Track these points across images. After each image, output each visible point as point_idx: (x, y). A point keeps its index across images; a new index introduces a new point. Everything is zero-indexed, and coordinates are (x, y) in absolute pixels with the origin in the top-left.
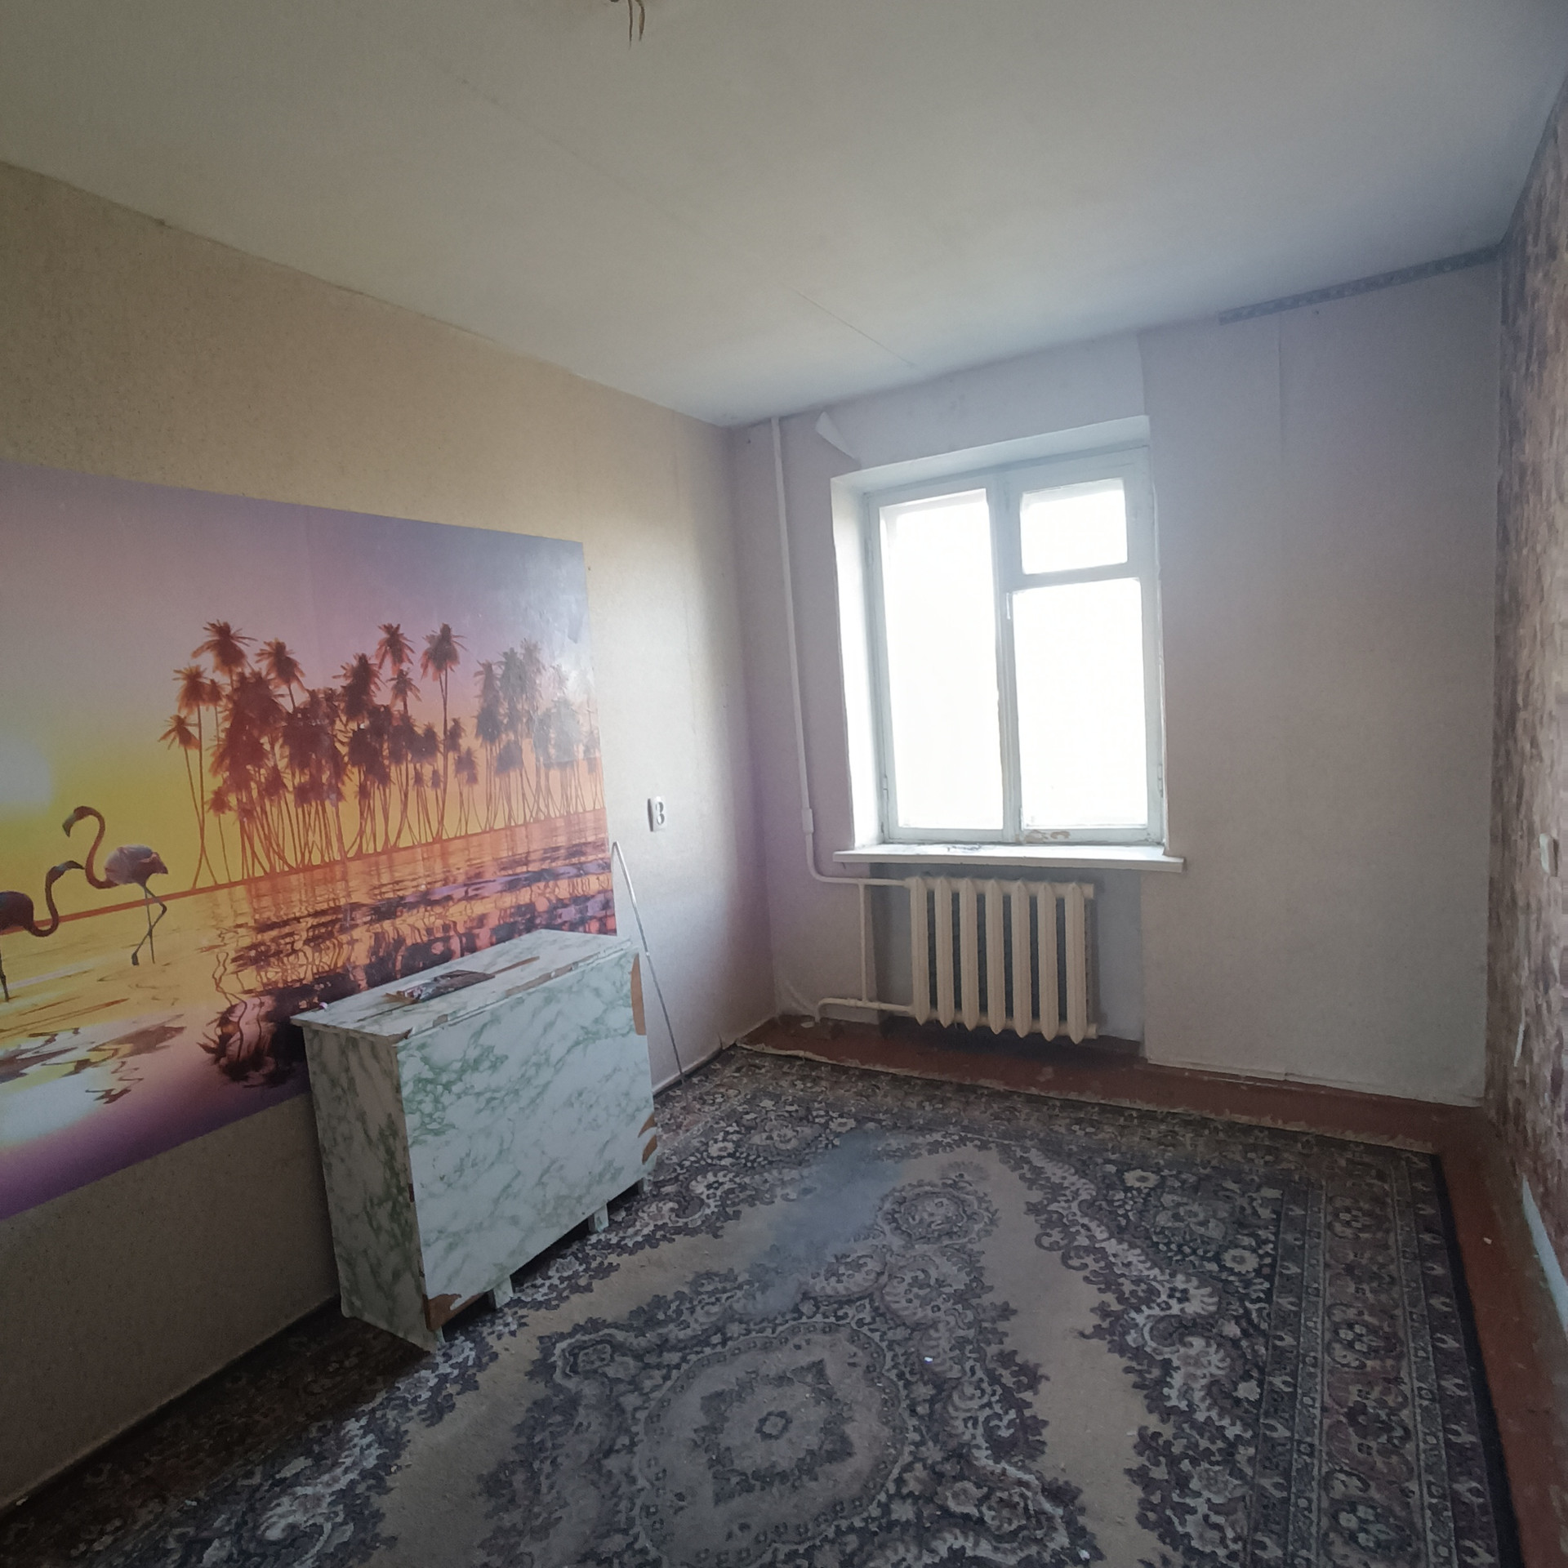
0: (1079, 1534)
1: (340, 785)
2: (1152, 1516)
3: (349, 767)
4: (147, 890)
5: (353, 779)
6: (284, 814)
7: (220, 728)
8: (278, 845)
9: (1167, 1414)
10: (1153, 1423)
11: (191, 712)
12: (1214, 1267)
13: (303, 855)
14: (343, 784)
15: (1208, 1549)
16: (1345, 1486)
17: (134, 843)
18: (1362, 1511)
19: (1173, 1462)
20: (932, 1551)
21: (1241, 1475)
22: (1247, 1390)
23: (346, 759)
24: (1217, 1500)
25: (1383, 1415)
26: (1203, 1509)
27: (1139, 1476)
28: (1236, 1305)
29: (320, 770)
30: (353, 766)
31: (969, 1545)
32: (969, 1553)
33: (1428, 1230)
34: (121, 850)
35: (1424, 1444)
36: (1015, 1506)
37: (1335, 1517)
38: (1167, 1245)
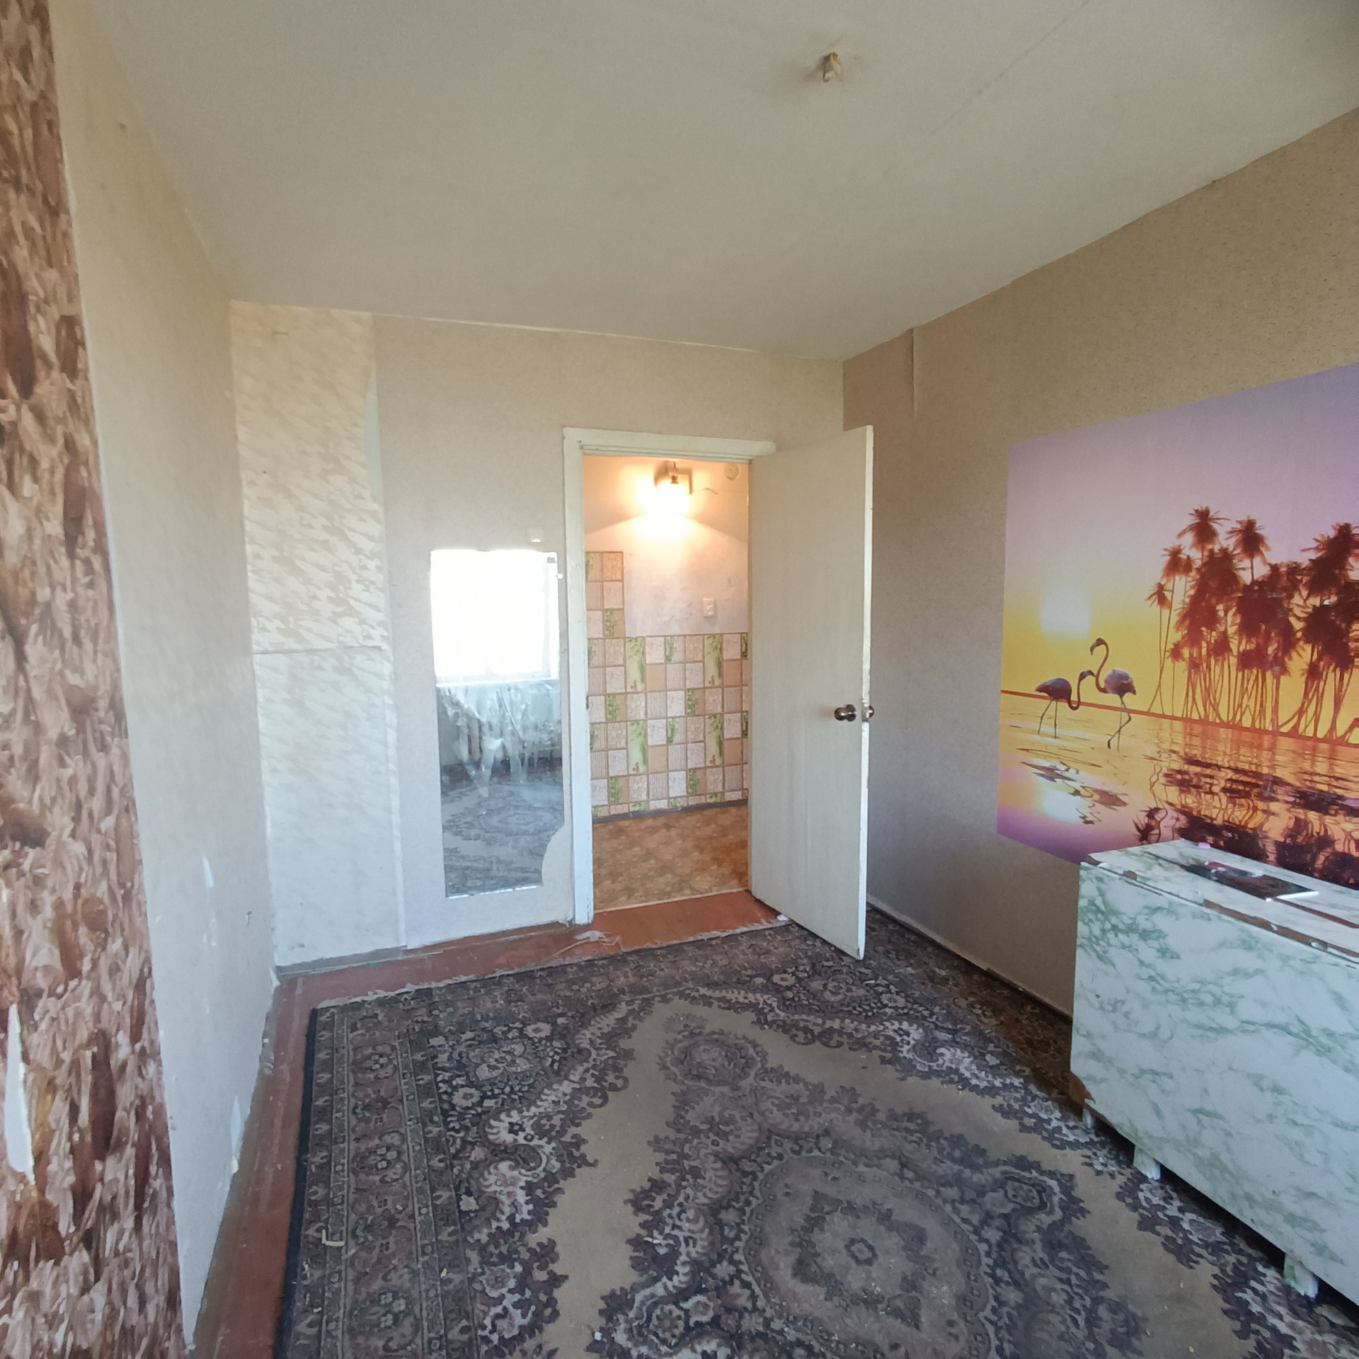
1: (1286, 659)
3: (1301, 643)
4: (1122, 703)
5: (1303, 656)
6: (1225, 674)
7: (1188, 594)
8: (1215, 699)
11: (1168, 581)
13: (1235, 715)
14: (1290, 659)
17: (1121, 669)
23: (1299, 635)
29: (1267, 641)
30: (1307, 642)
34: (1114, 671)
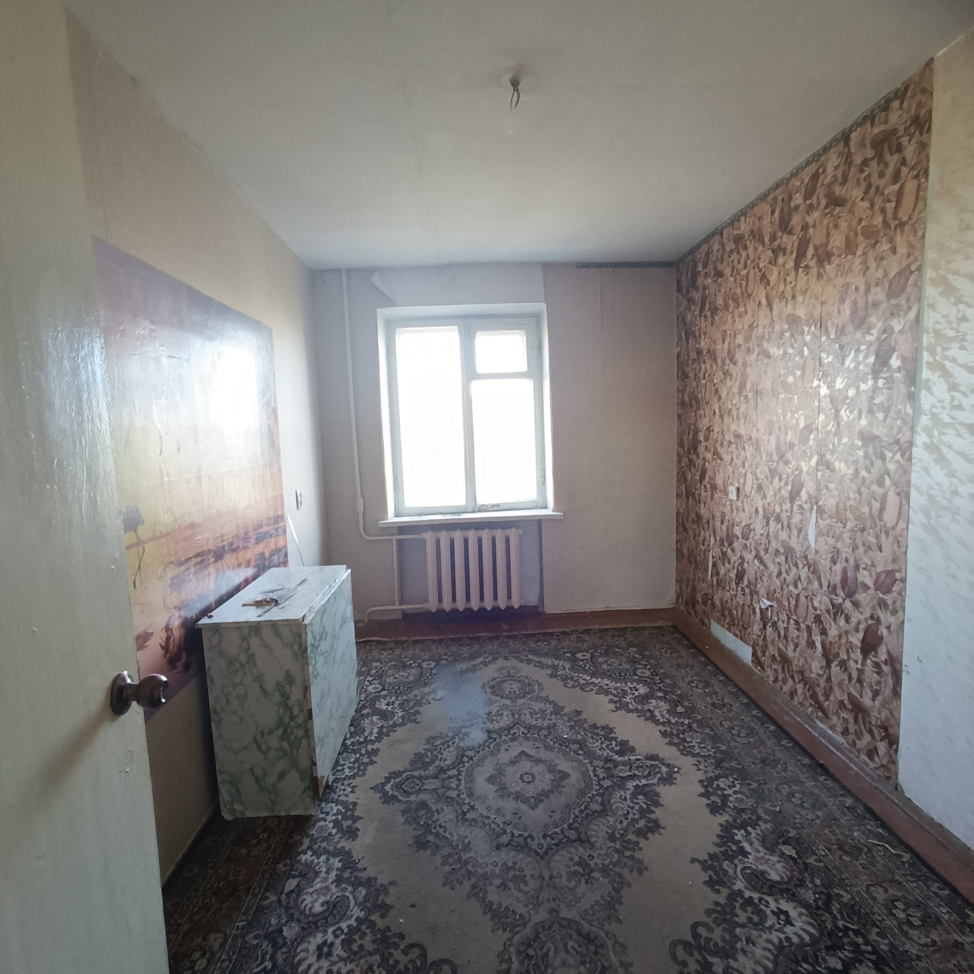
0: (668, 766)
2: (685, 752)
9: (663, 724)
10: (660, 727)
12: (636, 677)
15: (707, 754)
16: (727, 724)
18: (736, 728)
19: (678, 736)
20: (628, 789)
21: (697, 732)
22: (680, 709)
24: (698, 741)
25: (721, 702)
26: (697, 745)
27: (671, 743)
28: (654, 687)
31: (638, 782)
32: (640, 784)
33: (690, 648)
35: (736, 706)
36: (642, 767)
37: (731, 733)
38: (615, 674)
